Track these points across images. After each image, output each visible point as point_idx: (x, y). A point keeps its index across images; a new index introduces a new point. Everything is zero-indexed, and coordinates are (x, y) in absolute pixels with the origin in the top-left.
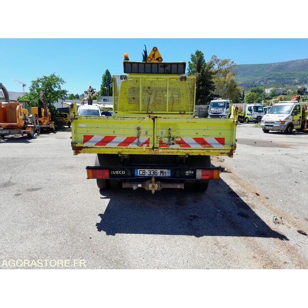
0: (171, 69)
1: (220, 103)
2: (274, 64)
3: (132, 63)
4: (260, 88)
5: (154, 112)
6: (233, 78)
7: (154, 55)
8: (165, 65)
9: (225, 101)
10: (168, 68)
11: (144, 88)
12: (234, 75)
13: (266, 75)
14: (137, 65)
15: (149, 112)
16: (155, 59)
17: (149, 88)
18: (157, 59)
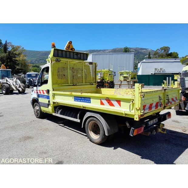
0: (81, 57)
1: (33, 74)
2: (42, 51)
3: (58, 50)
4: (37, 65)
5: (77, 84)
6: (25, 58)
7: (69, 46)
8: (77, 54)
9: (36, 73)
10: (79, 56)
11: (70, 68)
12: (25, 56)
13: (38, 57)
14: (61, 52)
15: (74, 84)
16: (70, 49)
17: (73, 68)
18: (72, 49)
